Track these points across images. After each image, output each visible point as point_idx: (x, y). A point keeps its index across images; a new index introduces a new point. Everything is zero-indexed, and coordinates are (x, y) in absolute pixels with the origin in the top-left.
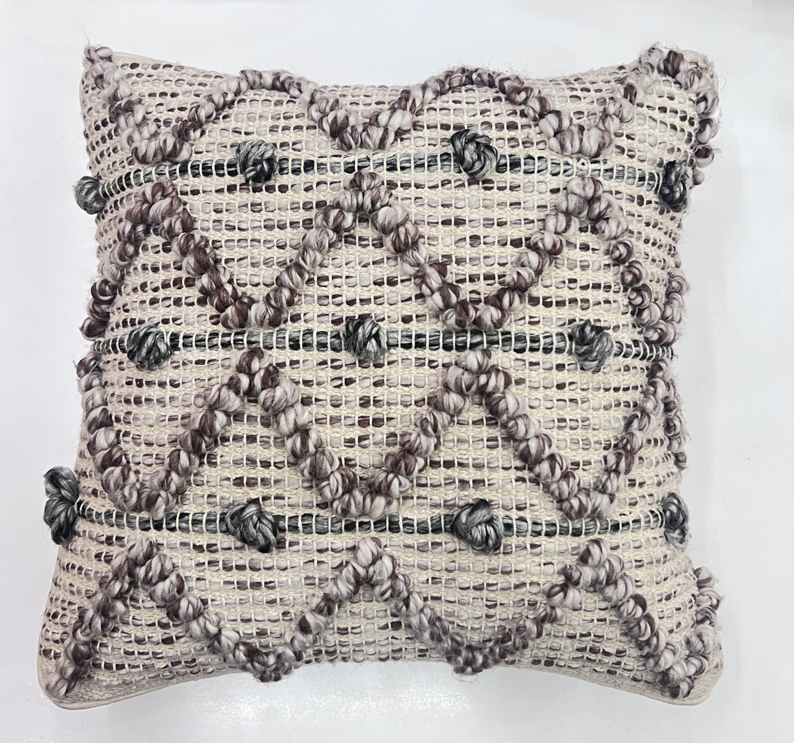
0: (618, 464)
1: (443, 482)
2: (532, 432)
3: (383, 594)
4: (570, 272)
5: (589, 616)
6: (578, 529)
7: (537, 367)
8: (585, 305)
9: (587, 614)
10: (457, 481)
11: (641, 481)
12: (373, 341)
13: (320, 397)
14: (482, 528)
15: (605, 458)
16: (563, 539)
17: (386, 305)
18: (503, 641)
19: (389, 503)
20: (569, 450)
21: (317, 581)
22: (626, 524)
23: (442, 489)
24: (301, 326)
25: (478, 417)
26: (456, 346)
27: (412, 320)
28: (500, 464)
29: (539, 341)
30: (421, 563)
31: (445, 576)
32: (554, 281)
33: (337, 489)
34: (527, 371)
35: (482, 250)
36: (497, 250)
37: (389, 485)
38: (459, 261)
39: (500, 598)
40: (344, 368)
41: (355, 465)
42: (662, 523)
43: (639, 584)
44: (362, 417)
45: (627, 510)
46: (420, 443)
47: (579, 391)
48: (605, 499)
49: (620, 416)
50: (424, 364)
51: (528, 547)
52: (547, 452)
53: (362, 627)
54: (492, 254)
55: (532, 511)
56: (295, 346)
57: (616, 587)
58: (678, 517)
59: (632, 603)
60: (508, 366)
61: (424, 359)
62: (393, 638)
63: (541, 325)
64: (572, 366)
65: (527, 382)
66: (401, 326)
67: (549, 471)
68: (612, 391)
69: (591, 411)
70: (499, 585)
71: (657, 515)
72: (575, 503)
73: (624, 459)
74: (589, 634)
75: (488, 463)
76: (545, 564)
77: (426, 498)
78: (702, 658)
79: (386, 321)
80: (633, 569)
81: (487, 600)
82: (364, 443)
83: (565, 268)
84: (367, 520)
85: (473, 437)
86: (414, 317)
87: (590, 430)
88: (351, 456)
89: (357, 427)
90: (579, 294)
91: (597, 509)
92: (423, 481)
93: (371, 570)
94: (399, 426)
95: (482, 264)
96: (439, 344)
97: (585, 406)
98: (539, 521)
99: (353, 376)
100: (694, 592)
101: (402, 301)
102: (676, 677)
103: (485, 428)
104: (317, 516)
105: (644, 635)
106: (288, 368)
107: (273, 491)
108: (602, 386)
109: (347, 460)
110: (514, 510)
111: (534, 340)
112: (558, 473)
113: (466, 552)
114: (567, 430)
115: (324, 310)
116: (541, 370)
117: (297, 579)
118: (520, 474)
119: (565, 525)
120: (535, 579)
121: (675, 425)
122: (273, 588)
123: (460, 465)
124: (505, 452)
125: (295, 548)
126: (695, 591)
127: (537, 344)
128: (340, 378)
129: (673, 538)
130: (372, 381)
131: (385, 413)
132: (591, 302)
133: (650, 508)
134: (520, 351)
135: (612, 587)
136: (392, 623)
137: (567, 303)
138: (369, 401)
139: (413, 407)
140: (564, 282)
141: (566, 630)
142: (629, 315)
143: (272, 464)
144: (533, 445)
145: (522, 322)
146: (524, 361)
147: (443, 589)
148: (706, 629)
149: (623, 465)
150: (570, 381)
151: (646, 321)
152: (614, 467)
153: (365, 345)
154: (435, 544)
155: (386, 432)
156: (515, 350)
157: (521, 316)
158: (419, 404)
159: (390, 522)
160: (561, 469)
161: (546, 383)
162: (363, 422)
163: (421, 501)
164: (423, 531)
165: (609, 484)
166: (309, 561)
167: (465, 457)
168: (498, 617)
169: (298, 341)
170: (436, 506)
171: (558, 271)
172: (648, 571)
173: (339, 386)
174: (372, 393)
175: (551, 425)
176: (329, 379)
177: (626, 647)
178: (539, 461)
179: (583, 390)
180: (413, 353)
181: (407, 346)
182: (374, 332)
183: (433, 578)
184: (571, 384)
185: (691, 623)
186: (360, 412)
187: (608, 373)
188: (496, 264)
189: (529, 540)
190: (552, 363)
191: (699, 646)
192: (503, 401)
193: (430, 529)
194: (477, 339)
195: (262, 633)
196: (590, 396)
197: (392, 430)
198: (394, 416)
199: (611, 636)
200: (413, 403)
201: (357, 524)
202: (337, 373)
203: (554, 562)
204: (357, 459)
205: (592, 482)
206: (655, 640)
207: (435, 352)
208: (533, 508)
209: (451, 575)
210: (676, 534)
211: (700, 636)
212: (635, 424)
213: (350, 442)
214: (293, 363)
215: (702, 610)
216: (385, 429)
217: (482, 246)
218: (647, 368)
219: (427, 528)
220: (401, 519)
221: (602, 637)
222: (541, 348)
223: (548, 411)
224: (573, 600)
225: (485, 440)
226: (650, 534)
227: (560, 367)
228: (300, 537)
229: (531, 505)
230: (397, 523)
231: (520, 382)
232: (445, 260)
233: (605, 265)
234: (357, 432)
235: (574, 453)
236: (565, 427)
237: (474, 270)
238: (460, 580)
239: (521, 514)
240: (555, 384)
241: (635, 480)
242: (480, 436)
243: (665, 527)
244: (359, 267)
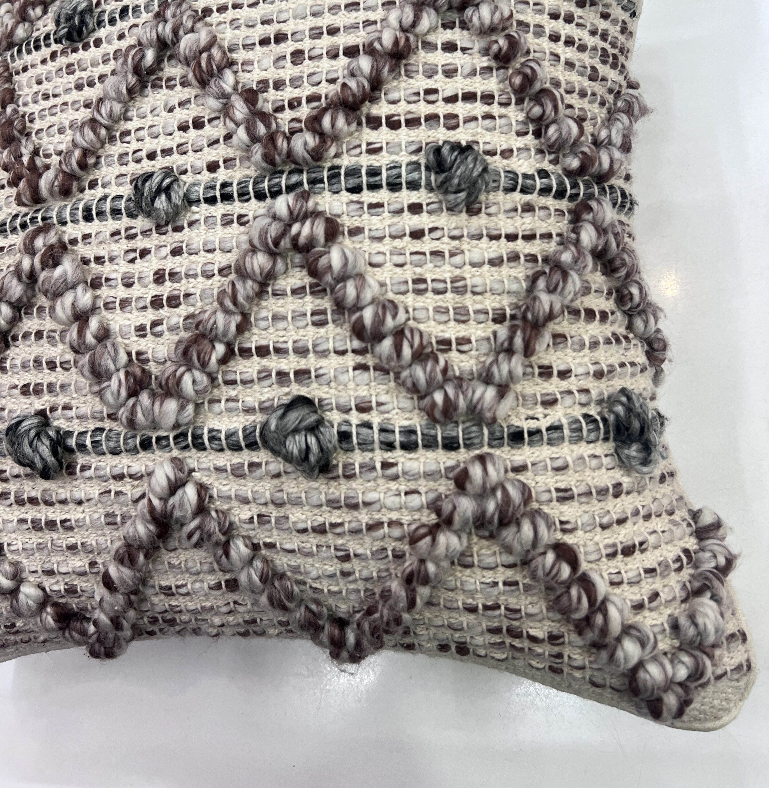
0: (511, 339)
1: (255, 376)
2: (368, 296)
3: (190, 536)
4: (429, 81)
5: (489, 577)
6: (453, 438)
7: (381, 210)
8: (453, 122)
9: (485, 573)
10: (274, 374)
11: (562, 367)
12: (163, 197)
13: (111, 276)
14: (300, 438)
15: (495, 334)
16: (430, 454)
17: (190, 153)
18: (370, 612)
19: (182, 408)
20: (433, 323)
21: (119, 519)
22: (535, 433)
23: (256, 387)
24: (99, 192)
25: (298, 283)
26: (270, 192)
27: (219, 167)
28: (331, 346)
29: (380, 174)
30: (240, 493)
31: (274, 513)
32: (402, 93)
33: (119, 391)
34: (366, 216)
35: (307, 66)
36: (326, 64)
37: (179, 382)
38: (279, 85)
39: (353, 546)
40: (140, 237)
41: (148, 360)
42: (607, 432)
43: (568, 526)
44: (156, 296)
45: (539, 410)
46: (215, 322)
47: (446, 239)
48: (491, 393)
49: (521, 276)
50: (232, 221)
51: (378, 466)
52: (390, 323)
53: (189, 586)
54: (318, 70)
55: (382, 413)
56: (88, 218)
57: (519, 531)
58: (630, 423)
59: (550, 557)
60: (337, 211)
61: (233, 215)
62: (235, 602)
63: (384, 153)
64: (434, 206)
65: (366, 232)
66: (206, 176)
67: (393, 350)
68: (503, 240)
69: (467, 267)
70: (346, 525)
71: (595, 421)
72: (439, 397)
73: (519, 333)
74: (497, 607)
75: (314, 346)
76: (406, 493)
77: (236, 400)
78: (699, 654)
79: (189, 173)
80: (555, 503)
81: (336, 549)
82: (158, 329)
83: (420, 76)
84: (165, 434)
85: (293, 311)
86: (221, 163)
87: (469, 295)
88: (142, 348)
89: (150, 310)
90: (441, 109)
91: (475, 407)
92: (230, 377)
93: (171, 502)
94: (199, 304)
95: (306, 84)
96: (248, 194)
97: (458, 259)
98: (390, 427)
99: (148, 246)
100: (688, 546)
101: (208, 146)
102: (649, 684)
103: (309, 298)
104: (110, 430)
105: (577, 610)
106: (80, 245)
107: (62, 400)
108: (485, 233)
109: (139, 354)
110: (354, 412)
111: (374, 172)
112: (407, 352)
113: (293, 476)
114: (430, 294)
115: (123, 170)
116: (386, 214)
117: (96, 516)
118: (359, 359)
119: (433, 432)
120: (394, 516)
121: (631, 294)
122: (71, 529)
123: (278, 350)
124: (338, 330)
125: (87, 474)
126: (691, 543)
127: (378, 178)
128: (134, 251)
129: (628, 457)
130: (168, 249)
131: (182, 289)
132: (461, 118)
133: (585, 410)
134: (356, 190)
135: (513, 529)
136: (227, 581)
137: (423, 121)
138: (164, 275)
139: (217, 277)
140: (418, 94)
141: (461, 600)
142: (530, 137)
143: (58, 364)
144: (368, 315)
145: (358, 151)
146: (362, 203)
147: (275, 532)
148: (702, 605)
149: (518, 341)
150: (431, 226)
151: (553, 139)
152: (506, 344)
153: (153, 201)
154: (253, 465)
155: (184, 313)
156: (349, 190)
157: (357, 143)
158: (224, 272)
159: (193, 435)
160: (412, 346)
161: (394, 230)
162: (156, 303)
163: (231, 405)
164: (236, 448)
165: (495, 369)
166: (106, 492)
167: (282, 340)
168: (357, 575)
169: (91, 210)
170: (249, 411)
171: (411, 81)
172: (585, 507)
173: (132, 261)
174: (170, 264)
175: (403, 288)
176: (123, 252)
177: (563, 629)
178: (378, 337)
179: (453, 238)
180: (220, 209)
181: (211, 201)
182: (165, 184)
183: (259, 516)
184: (432, 230)
185: (679, 593)
186: (154, 290)
187: (496, 215)
188: (324, 82)
189: (379, 456)
190: (402, 203)
191: (691, 632)
192: (326, 256)
193: (243, 444)
194: (295, 179)
195: (71, 591)
196: (465, 247)
197: (191, 310)
198: (192, 291)
199: (531, 610)
200: (216, 272)
201: (154, 440)
202: (132, 244)
203: (422, 489)
204: (150, 352)
205: (474, 369)
206: (599, 619)
207: (246, 204)
208: (382, 408)
209: (282, 512)
210: (633, 451)
211: (692, 617)
212: (541, 283)
213: (141, 330)
214: (86, 237)
215: (700, 574)
216: (183, 310)
217: (307, 62)
218: (570, 211)
219: (238, 441)
220: (206, 431)
221: (518, 611)
222: (384, 183)
223: (398, 270)
224: (447, 549)
225: (309, 314)
226: (584, 449)
227: (416, 209)
228: (93, 460)
229: (379, 404)
230: (201, 436)
231: (355, 232)
232: (261, 85)
233: (483, 68)
234: (151, 315)
235: (442, 327)
236: (426, 290)
237: (296, 93)
238: (292, 518)
239: (365, 417)
240: (408, 232)
241: (550, 367)
242: (302, 309)
243: (615, 440)
244: (164, 114)
